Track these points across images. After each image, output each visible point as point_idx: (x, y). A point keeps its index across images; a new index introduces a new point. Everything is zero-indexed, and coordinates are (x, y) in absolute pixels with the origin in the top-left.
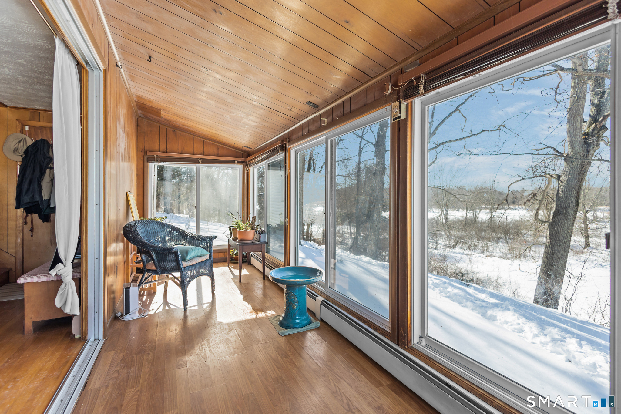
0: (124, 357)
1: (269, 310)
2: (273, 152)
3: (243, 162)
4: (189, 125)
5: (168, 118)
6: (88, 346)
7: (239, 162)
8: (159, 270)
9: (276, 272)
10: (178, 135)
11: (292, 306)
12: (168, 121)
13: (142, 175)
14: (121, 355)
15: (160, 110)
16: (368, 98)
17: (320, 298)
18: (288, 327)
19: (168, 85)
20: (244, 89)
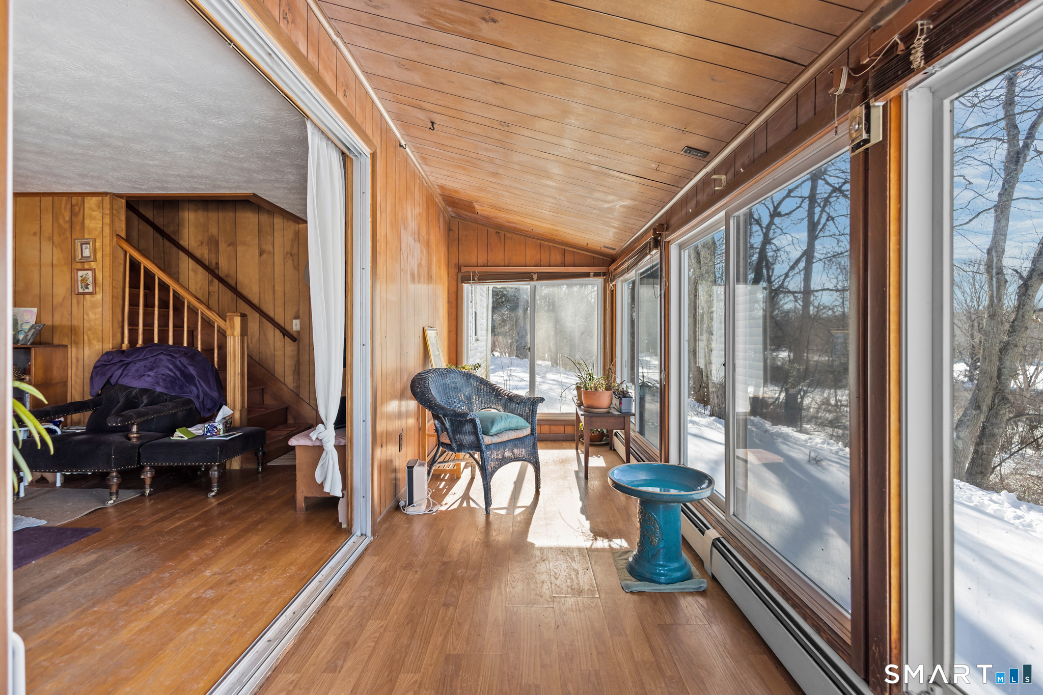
0: (386, 569)
1: (616, 538)
2: (644, 252)
3: (604, 274)
4: (515, 221)
5: (485, 213)
6: (350, 542)
7: (597, 275)
8: (454, 445)
9: (622, 471)
10: (502, 238)
11: (649, 538)
12: (487, 218)
13: (455, 302)
14: (384, 565)
15: (472, 203)
16: (801, 112)
17: (712, 534)
18: (640, 577)
19: (468, 161)
20: (570, 146)
